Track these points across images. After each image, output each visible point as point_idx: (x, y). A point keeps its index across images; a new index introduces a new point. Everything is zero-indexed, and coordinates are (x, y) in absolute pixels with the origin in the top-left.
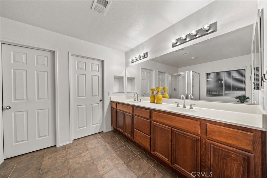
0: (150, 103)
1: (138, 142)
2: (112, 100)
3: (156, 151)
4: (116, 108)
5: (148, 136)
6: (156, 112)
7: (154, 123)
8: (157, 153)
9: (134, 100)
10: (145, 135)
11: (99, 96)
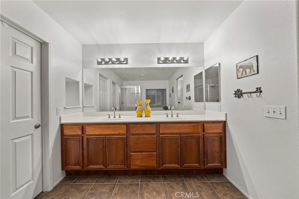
0: (137, 117)
1: (138, 167)
2: (63, 122)
3: (164, 164)
4: (81, 133)
5: (154, 153)
6: (164, 125)
7: (162, 137)
8: (166, 165)
9: (108, 117)
10: (149, 154)
11: (32, 117)
